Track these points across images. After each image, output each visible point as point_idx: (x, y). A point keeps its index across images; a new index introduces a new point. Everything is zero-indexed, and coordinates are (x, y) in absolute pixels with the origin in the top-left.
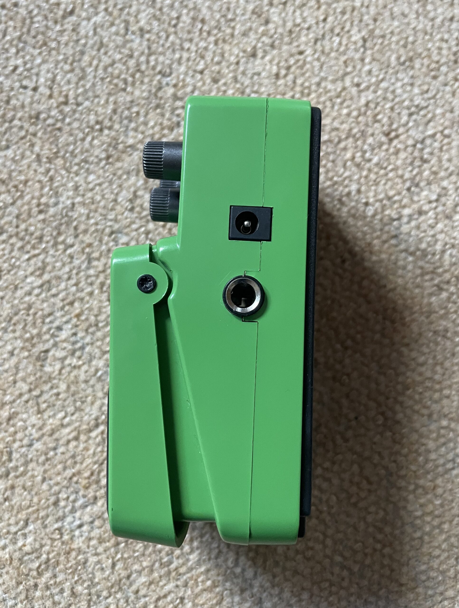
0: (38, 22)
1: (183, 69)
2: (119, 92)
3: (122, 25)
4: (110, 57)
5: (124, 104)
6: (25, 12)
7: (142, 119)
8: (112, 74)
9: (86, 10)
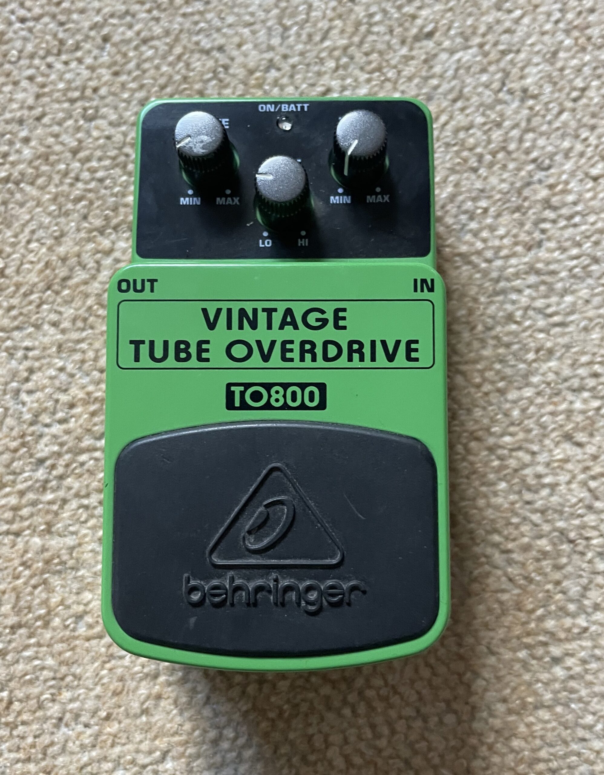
0: (378, 33)
1: (568, 166)
2: (466, 171)
3: (499, 76)
4: (467, 115)
5: (469, 191)
6: (363, 14)
7: (489, 221)
8: (463, 141)
9: (452, 39)
